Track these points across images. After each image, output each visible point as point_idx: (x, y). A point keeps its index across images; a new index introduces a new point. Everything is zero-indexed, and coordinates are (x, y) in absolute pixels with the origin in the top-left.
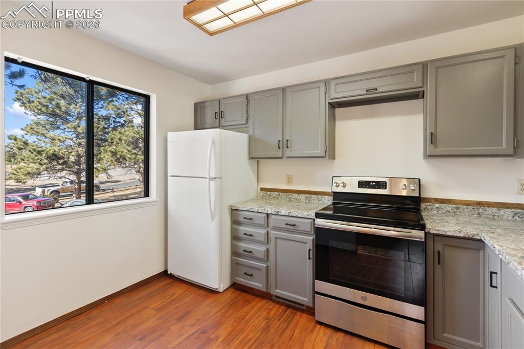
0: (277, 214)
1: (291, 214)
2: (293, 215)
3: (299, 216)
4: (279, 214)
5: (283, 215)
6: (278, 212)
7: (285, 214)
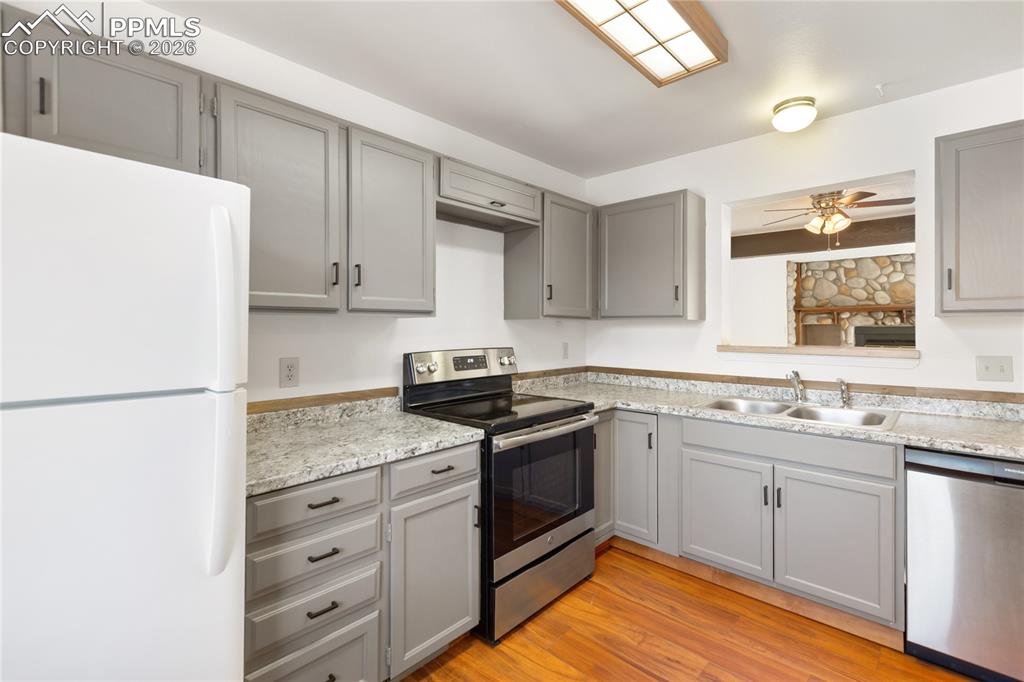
0: (412, 456)
1: (441, 446)
2: (447, 445)
3: (458, 443)
4: (416, 454)
5: (427, 454)
6: (413, 451)
7: (429, 450)
